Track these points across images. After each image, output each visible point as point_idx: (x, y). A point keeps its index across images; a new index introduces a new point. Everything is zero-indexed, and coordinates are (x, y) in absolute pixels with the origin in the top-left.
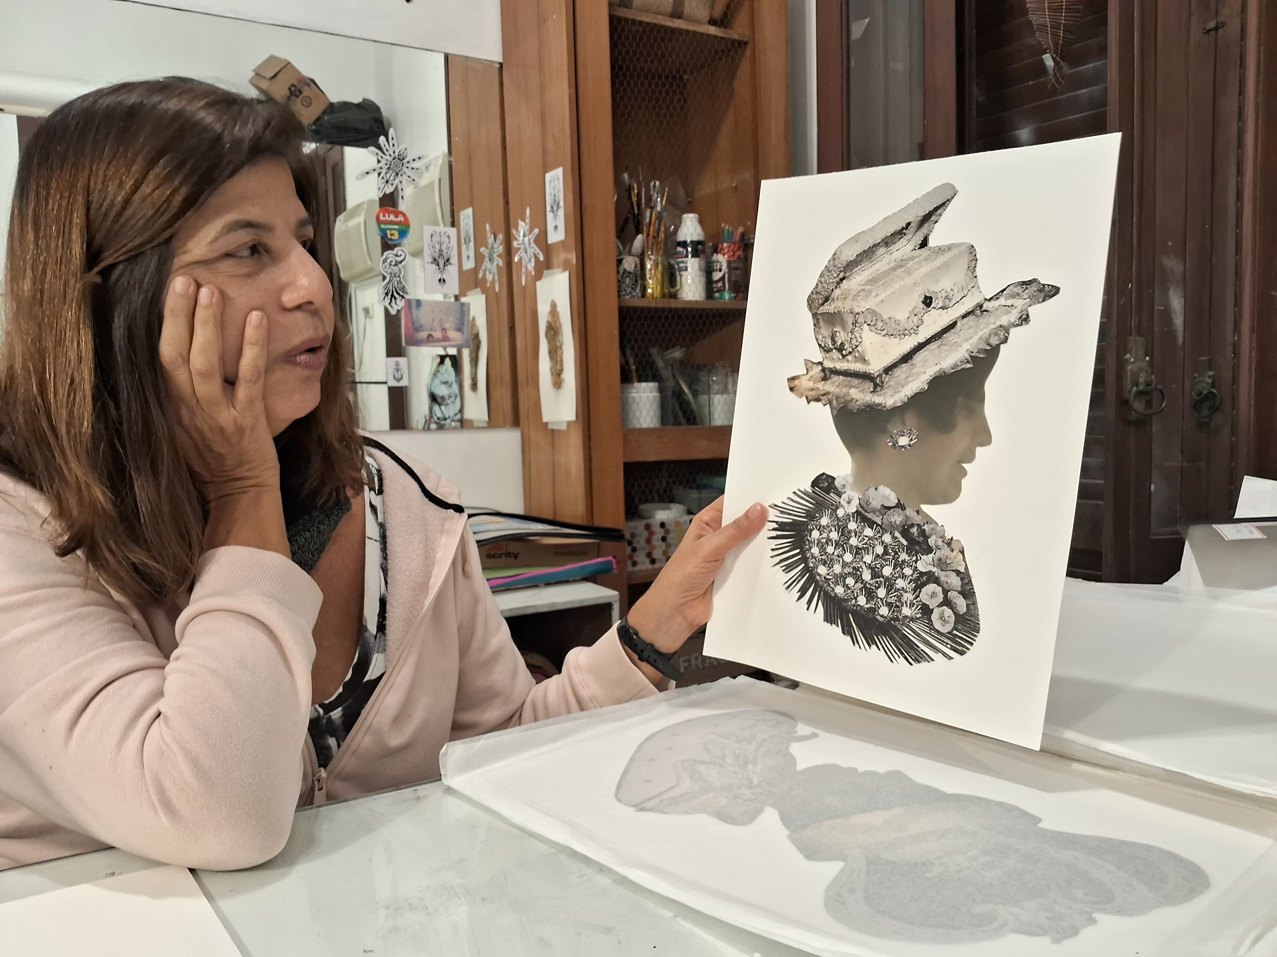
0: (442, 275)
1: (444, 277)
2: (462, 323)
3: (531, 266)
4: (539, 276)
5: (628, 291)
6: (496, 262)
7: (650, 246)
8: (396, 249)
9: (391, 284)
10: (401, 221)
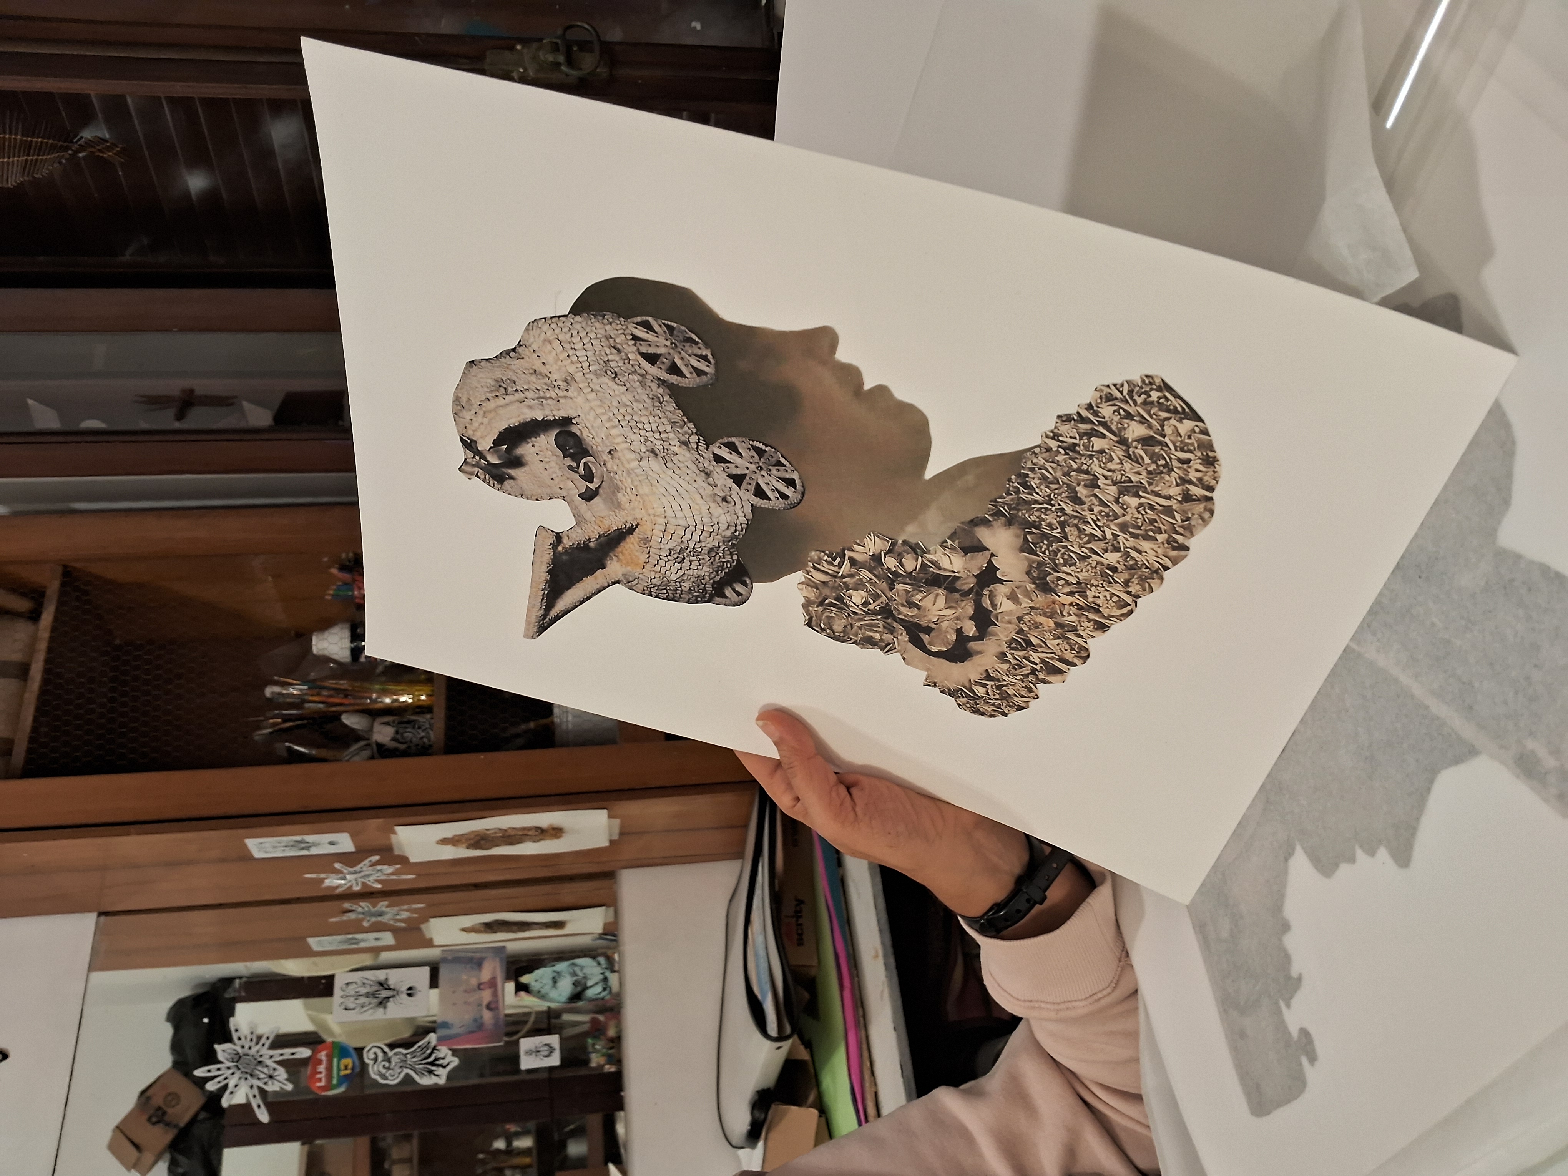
0: (402, 992)
1: (404, 988)
2: (470, 960)
3: (388, 869)
4: (403, 860)
5: (423, 734)
6: (384, 909)
7: (358, 701)
8: (367, 1061)
9: (417, 1066)
10: (327, 1055)
